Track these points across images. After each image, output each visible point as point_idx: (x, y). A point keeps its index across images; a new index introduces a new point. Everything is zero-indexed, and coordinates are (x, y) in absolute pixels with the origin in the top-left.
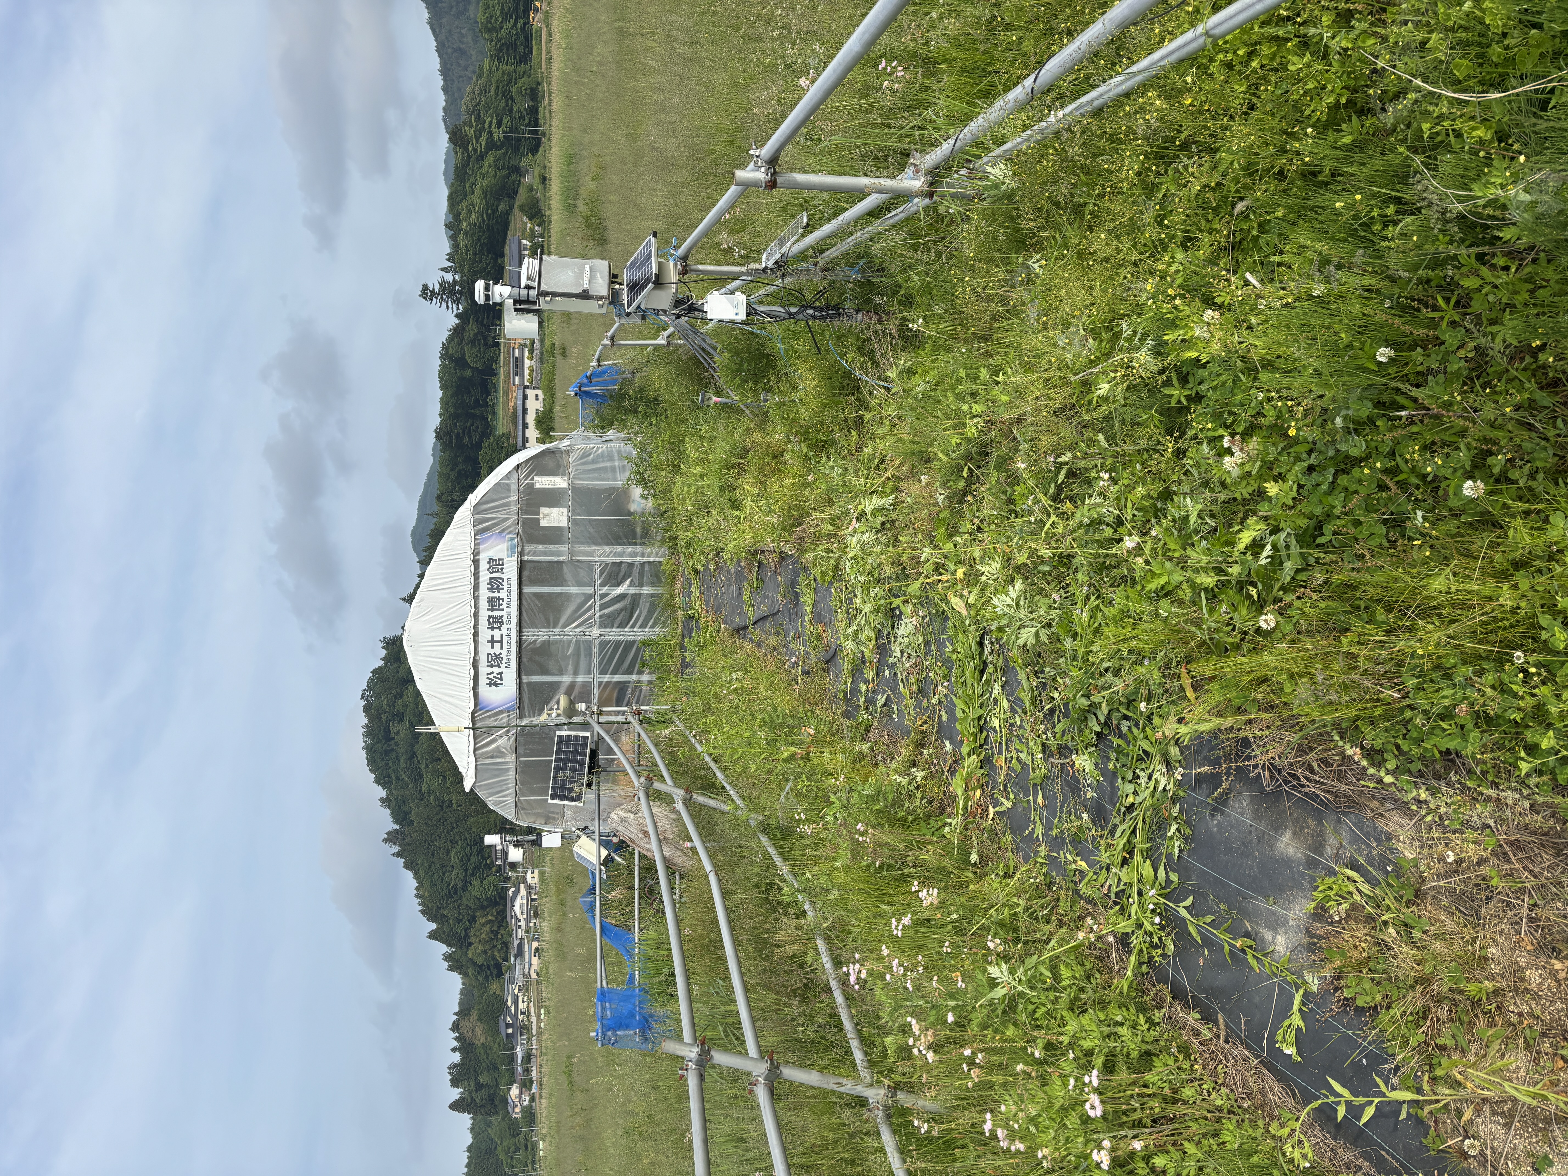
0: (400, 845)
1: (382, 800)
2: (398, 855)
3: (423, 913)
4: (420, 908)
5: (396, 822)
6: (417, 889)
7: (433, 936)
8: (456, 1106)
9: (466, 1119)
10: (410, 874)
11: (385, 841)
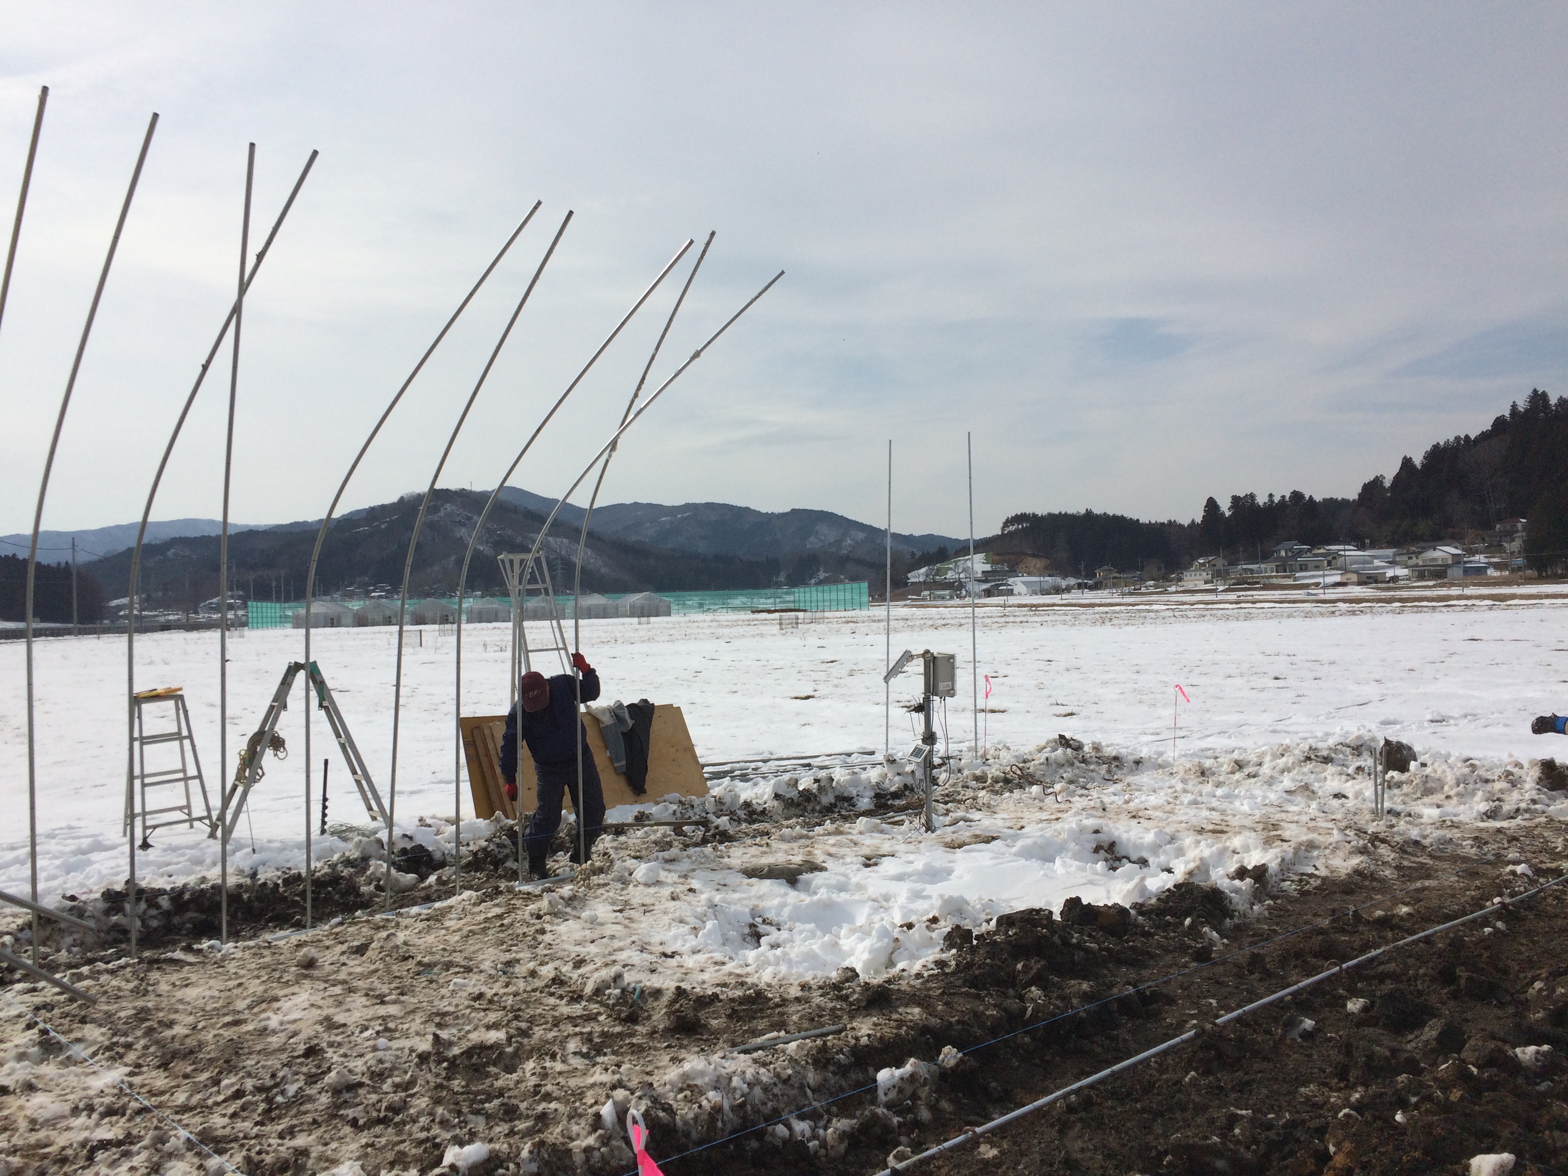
0: (1527, 410)
2: (1514, 406)
3: (1436, 447)
4: (1442, 443)
6: (1467, 437)
7: (1407, 463)
10: (1487, 426)
11: (1535, 391)
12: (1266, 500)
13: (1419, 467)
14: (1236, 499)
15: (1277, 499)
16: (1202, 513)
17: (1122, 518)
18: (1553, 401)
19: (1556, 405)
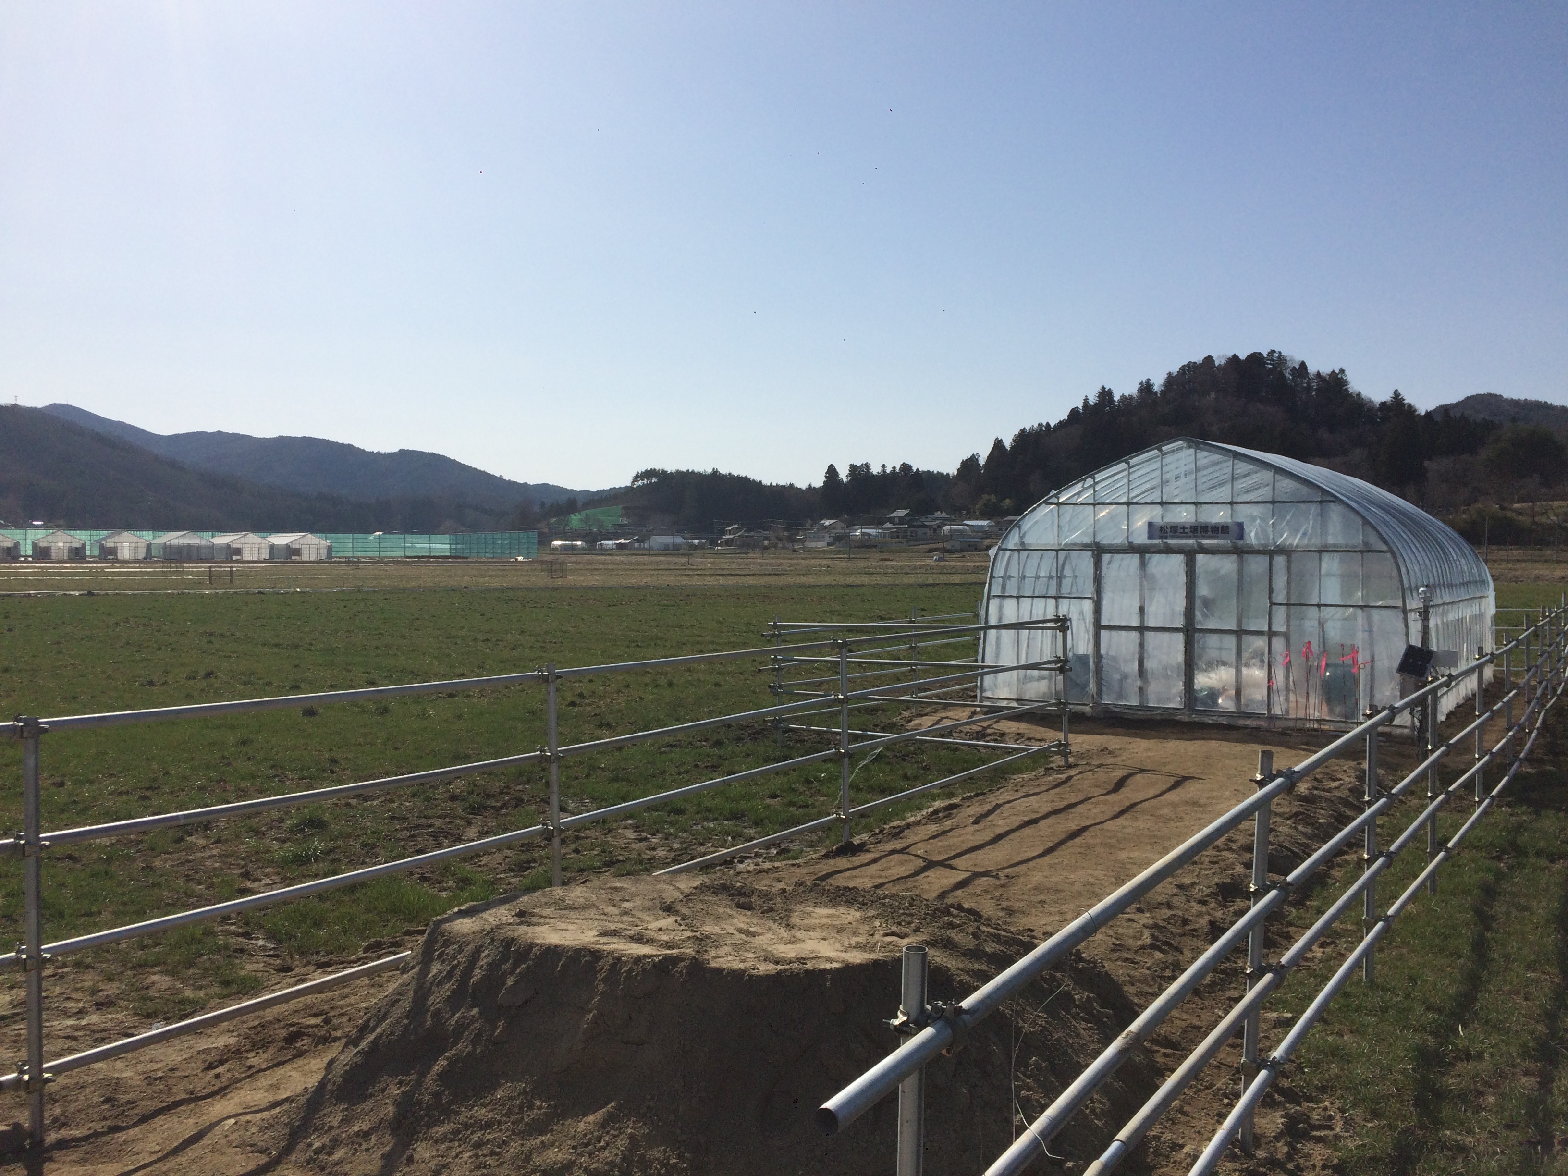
0: (1096, 404)
1: (1149, 380)
2: (1086, 400)
3: (1023, 431)
4: (1028, 429)
5: (1123, 397)
6: (1048, 424)
7: (998, 444)
8: (832, 471)
9: (819, 481)
10: (1064, 416)
11: (1103, 388)
12: (880, 470)
13: (1009, 448)
14: (853, 468)
15: (888, 470)
16: (824, 479)
17: (746, 479)
18: (1117, 398)
19: (1119, 401)
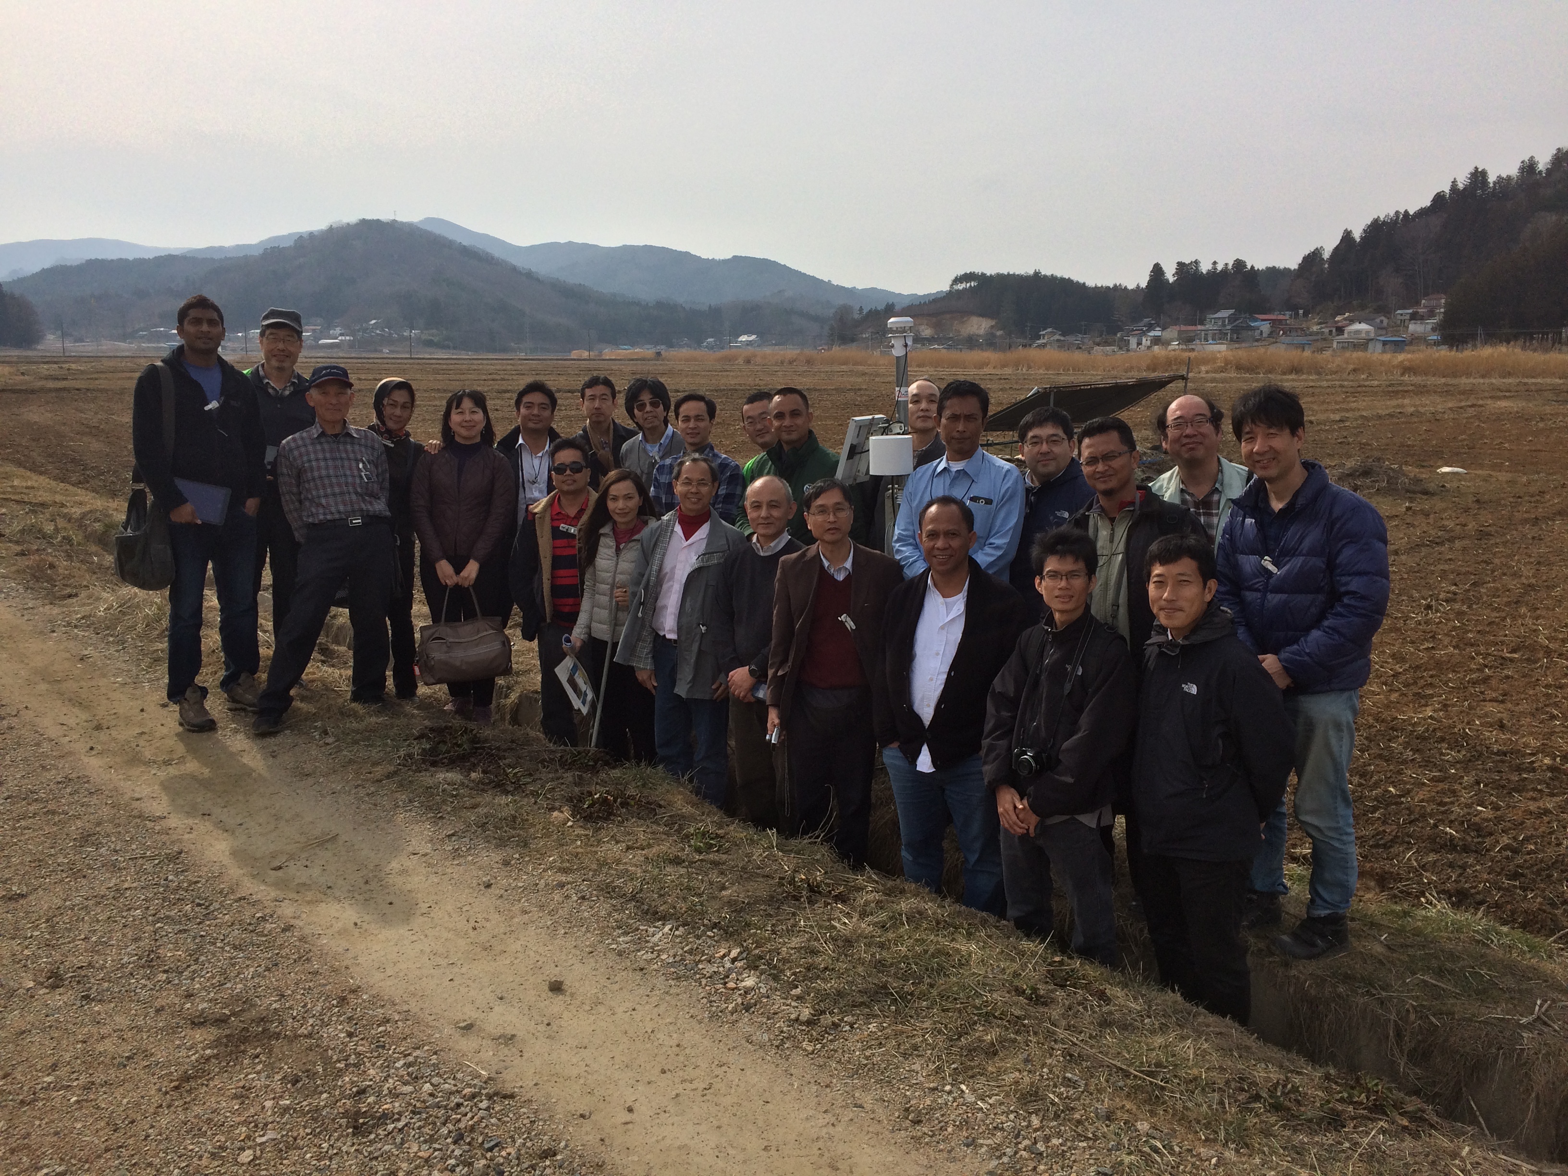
12: (1210, 267)
13: (1358, 240)
14: (1181, 265)
15: (1220, 267)
16: (1148, 278)
17: (1069, 281)
18: (1492, 179)
19: (1495, 183)
